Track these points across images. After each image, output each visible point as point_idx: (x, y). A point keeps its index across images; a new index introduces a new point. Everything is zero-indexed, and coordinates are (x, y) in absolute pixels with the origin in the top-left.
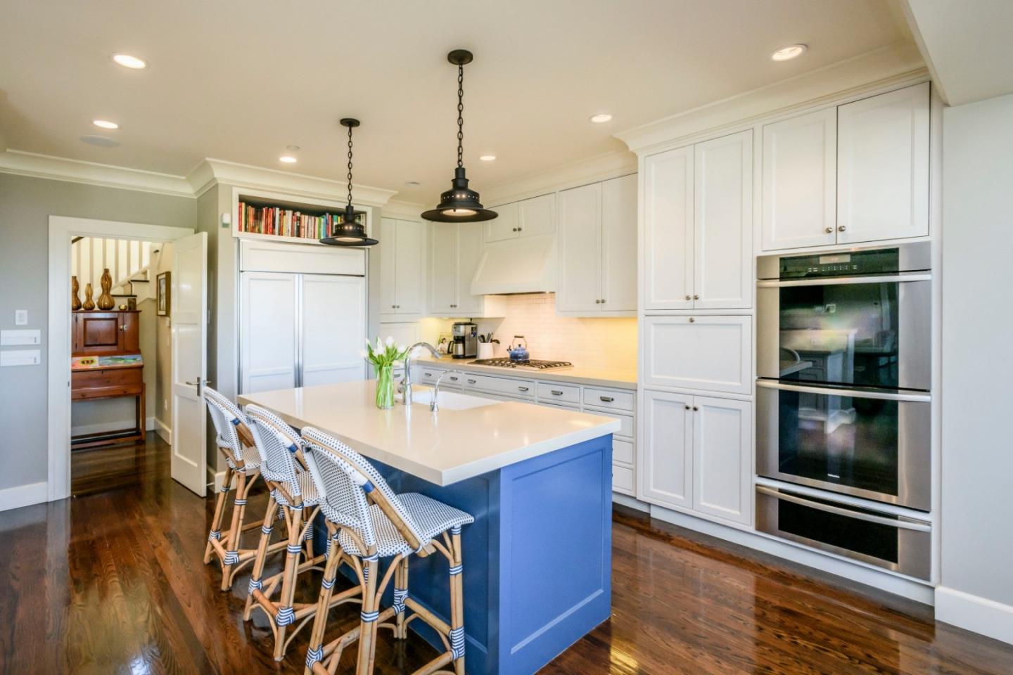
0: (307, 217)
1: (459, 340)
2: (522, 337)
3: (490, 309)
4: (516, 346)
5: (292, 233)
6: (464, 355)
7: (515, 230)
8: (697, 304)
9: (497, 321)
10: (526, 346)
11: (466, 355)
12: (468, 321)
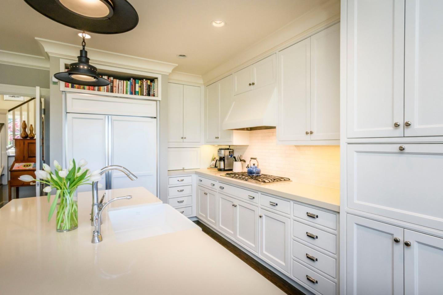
0: (118, 80)
1: (222, 159)
2: (255, 159)
3: (237, 140)
4: (252, 165)
5: (107, 90)
6: (224, 169)
7: (250, 85)
8: (409, 132)
9: (243, 148)
10: (258, 165)
11: (226, 169)
12: (228, 147)
